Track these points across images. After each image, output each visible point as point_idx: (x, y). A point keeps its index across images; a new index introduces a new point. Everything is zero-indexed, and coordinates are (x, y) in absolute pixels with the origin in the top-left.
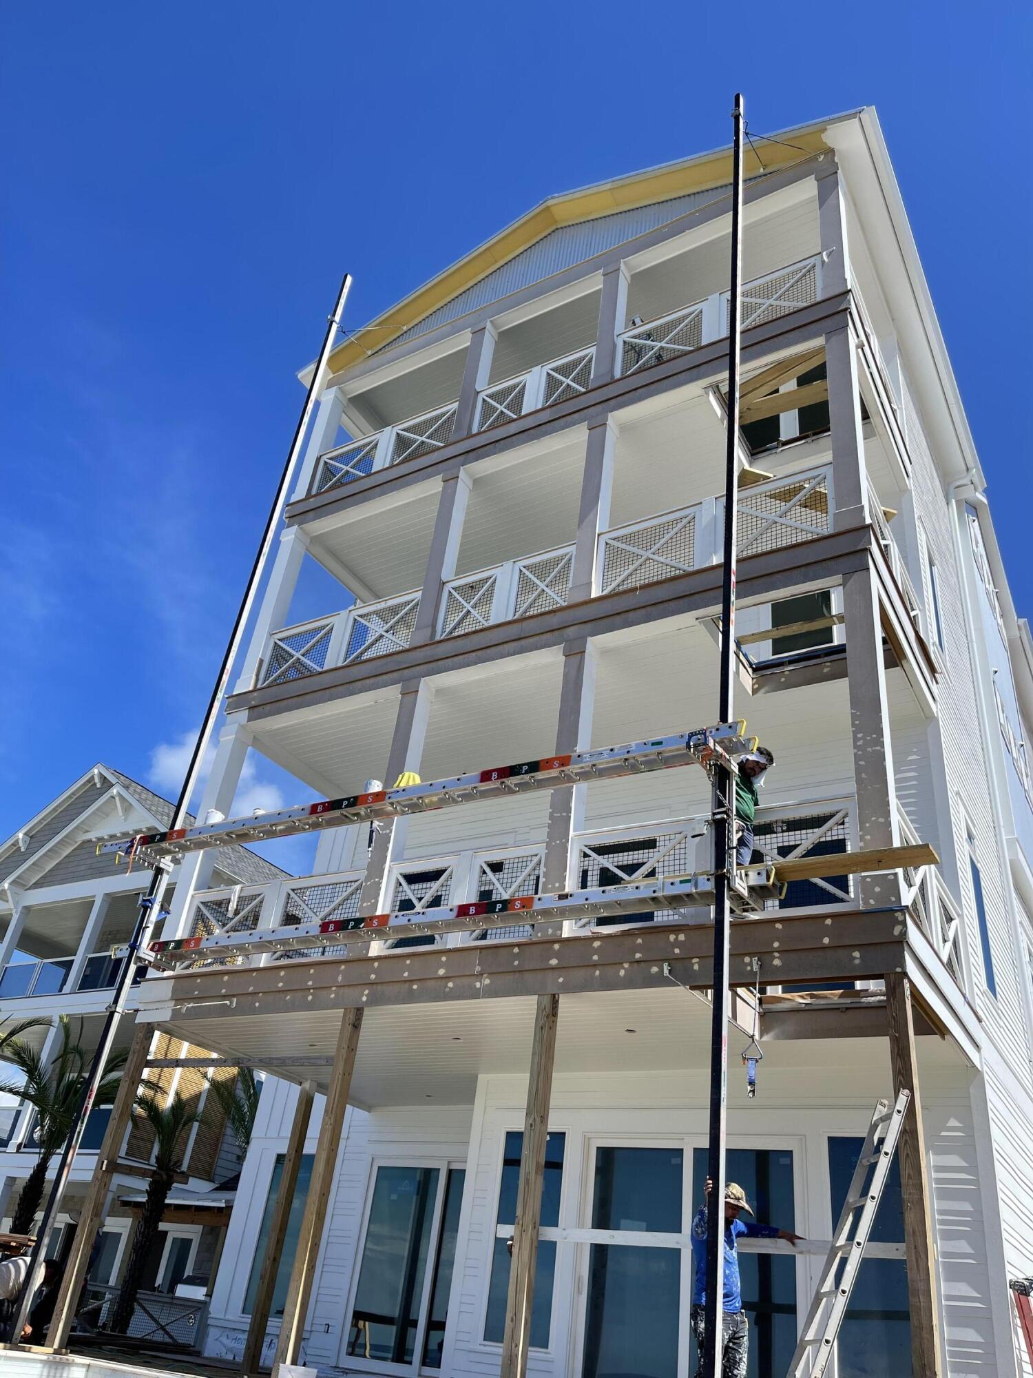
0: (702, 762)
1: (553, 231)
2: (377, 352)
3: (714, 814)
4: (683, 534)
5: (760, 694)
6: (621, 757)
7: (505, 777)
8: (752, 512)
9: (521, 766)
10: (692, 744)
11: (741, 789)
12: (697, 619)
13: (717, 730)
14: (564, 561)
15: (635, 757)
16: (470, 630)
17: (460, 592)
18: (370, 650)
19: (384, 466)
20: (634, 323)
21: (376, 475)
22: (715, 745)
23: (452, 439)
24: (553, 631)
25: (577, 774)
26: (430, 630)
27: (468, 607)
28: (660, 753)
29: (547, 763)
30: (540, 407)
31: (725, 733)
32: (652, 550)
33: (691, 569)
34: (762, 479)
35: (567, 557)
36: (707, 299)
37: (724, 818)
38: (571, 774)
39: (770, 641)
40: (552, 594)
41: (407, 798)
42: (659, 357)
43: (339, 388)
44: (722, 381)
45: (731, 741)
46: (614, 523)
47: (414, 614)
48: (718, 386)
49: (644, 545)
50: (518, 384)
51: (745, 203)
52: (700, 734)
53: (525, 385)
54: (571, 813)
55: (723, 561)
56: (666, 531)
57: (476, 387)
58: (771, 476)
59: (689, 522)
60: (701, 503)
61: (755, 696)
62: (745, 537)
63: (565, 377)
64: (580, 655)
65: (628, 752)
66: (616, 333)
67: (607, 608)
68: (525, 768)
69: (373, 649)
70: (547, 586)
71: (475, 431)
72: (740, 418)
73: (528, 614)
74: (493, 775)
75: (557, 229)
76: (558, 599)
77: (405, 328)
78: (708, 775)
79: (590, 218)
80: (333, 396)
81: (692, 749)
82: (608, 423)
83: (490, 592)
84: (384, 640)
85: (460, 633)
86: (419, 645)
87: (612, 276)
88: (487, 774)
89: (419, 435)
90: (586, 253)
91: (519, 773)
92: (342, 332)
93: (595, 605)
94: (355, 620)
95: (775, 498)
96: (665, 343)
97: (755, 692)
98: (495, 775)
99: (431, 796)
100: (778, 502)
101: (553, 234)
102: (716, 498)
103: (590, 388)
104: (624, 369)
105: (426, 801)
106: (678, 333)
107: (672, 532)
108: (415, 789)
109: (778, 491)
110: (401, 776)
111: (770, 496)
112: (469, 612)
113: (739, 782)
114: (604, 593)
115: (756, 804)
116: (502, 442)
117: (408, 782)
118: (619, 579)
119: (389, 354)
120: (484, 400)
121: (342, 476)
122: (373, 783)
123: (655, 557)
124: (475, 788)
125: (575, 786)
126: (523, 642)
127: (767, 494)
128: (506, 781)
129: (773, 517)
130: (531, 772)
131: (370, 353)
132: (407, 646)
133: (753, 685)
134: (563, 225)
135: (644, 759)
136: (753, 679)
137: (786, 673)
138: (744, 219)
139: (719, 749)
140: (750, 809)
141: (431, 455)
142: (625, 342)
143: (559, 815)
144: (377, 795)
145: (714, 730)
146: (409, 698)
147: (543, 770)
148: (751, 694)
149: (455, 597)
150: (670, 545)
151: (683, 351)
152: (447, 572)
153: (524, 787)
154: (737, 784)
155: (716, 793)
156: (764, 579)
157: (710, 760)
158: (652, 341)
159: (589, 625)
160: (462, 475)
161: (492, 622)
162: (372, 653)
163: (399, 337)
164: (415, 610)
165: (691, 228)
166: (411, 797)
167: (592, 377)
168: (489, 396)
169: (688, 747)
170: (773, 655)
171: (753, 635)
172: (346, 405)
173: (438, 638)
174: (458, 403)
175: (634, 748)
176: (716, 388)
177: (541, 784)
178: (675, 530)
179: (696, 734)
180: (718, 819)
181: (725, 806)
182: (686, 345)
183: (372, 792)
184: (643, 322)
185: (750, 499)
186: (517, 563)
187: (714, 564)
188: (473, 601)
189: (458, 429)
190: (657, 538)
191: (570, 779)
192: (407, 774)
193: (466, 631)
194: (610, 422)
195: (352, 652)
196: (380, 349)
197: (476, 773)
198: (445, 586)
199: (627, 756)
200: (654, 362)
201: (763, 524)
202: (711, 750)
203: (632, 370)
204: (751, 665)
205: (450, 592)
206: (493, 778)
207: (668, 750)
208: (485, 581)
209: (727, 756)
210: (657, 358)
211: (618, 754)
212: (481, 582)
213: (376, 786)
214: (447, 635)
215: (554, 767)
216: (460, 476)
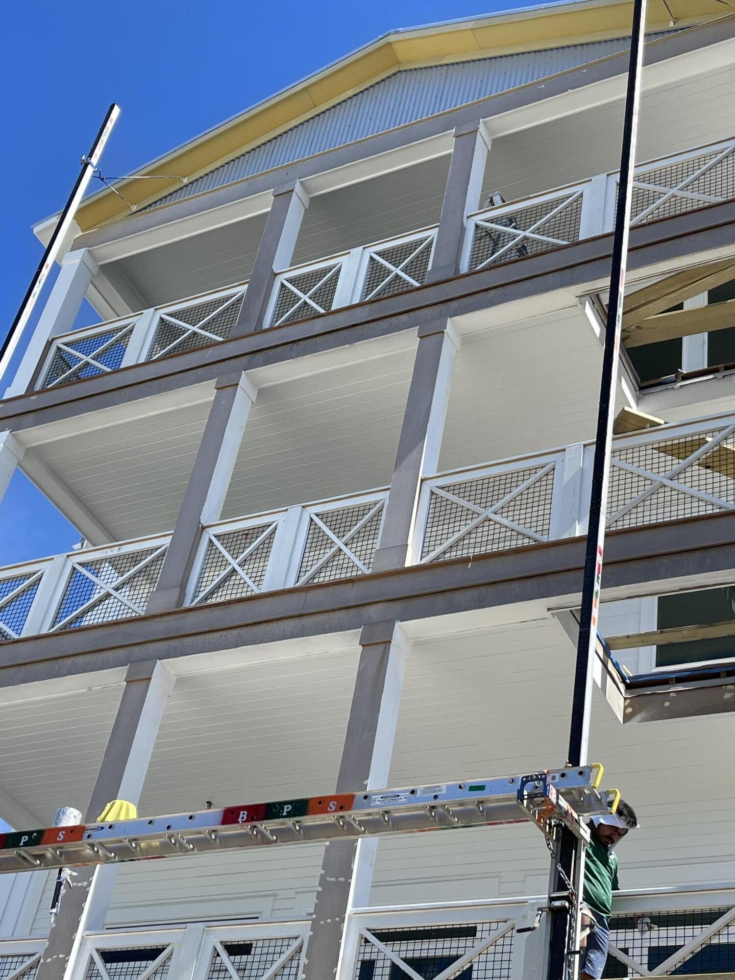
0: (539, 820)
1: (394, 74)
2: (145, 208)
3: (552, 899)
4: (537, 489)
5: (634, 722)
6: (426, 803)
7: (257, 820)
8: (633, 468)
9: (282, 804)
10: (525, 793)
11: (593, 862)
12: (549, 609)
13: (563, 775)
14: (372, 512)
15: (445, 805)
16: (233, 597)
17: (225, 541)
18: (90, 614)
19: (138, 360)
20: (492, 202)
21: (125, 372)
22: (558, 798)
23: (234, 333)
24: (348, 608)
25: (361, 823)
26: (177, 592)
27: (234, 564)
28: (482, 802)
29: (320, 803)
30: (356, 301)
31: (573, 782)
32: (494, 508)
33: (544, 539)
34: (648, 425)
35: (378, 506)
36: (591, 180)
37: (565, 907)
38: (353, 823)
39: (654, 648)
40: (352, 556)
41: (115, 839)
42: (522, 249)
43: (89, 251)
44: (603, 290)
45: (581, 793)
46: (444, 465)
47: (158, 567)
48: (598, 296)
49: (484, 500)
50: (330, 269)
51: (645, 64)
52: (537, 779)
53: (339, 271)
54: (351, 878)
55: (587, 533)
56: (514, 484)
57: (273, 267)
58: (662, 422)
59: (547, 475)
60: (564, 450)
61: (627, 724)
62: (621, 503)
63: (394, 265)
64: (383, 646)
65: (436, 797)
66: (467, 213)
67: (424, 583)
68: (287, 808)
69: (94, 613)
70: (346, 545)
71: (266, 324)
72: (623, 340)
73: (316, 581)
74: (241, 816)
75: (400, 72)
76: (360, 564)
77: (185, 181)
78: (547, 840)
79: (443, 62)
80: (80, 260)
81: (525, 802)
82: (445, 331)
83: (266, 546)
84: (111, 601)
85: (219, 600)
86: (160, 612)
87: (466, 140)
88: (233, 813)
89: (190, 324)
90: (434, 106)
91: (278, 816)
92: (99, 177)
93: (409, 577)
94: (74, 569)
95: (665, 452)
96: (530, 232)
97: (627, 718)
98: (243, 815)
99: (151, 838)
100: (670, 458)
101: (394, 77)
102: (585, 446)
103: (426, 283)
104: (475, 260)
105: (143, 845)
106: (549, 221)
107: (523, 486)
108: (128, 825)
109: (670, 443)
110: (109, 805)
111: (658, 449)
112: (234, 571)
113: (591, 852)
114: (424, 561)
115: (615, 887)
116: (301, 343)
117: (119, 814)
118: (447, 544)
119: (161, 213)
120: (283, 285)
121: (80, 369)
122: (67, 813)
123: (498, 518)
124: (214, 831)
125: (360, 840)
126: (306, 621)
127: (655, 446)
128: (259, 826)
129: (661, 478)
130: (295, 816)
131: (134, 208)
132: (142, 612)
133: (625, 708)
134: (407, 68)
135: (459, 808)
136: (625, 699)
137: (672, 695)
138: (643, 84)
139: (563, 803)
140: (606, 895)
141: (203, 352)
142: (477, 226)
143: (334, 879)
144: (72, 831)
145: (558, 776)
146: (136, 688)
147: (312, 814)
148: (622, 721)
149: (217, 548)
150: (518, 503)
151: (554, 244)
152: (211, 511)
153: (285, 836)
154: (588, 855)
155: (556, 868)
156: (643, 563)
157: (550, 819)
158: (515, 228)
159: (398, 605)
160: (244, 381)
161: (265, 588)
162: (93, 617)
163: (176, 191)
164: (159, 562)
165: (575, 88)
166: (120, 838)
167: (429, 268)
168: (290, 281)
169: (520, 797)
170: (657, 666)
171: (628, 637)
172: (95, 274)
173: (187, 604)
174: (247, 286)
175: (444, 792)
176: (595, 298)
177: (309, 834)
178: (527, 483)
179: (532, 780)
180: (557, 907)
181: (568, 889)
182: (558, 238)
183: (64, 825)
184: (504, 202)
185: (631, 451)
186: (307, 508)
187: (577, 535)
188: (242, 556)
189: (244, 320)
190: (502, 491)
191: (350, 830)
192: (118, 802)
193: (228, 598)
194: (449, 329)
195: (64, 614)
196: (150, 205)
197: (217, 811)
198: (204, 531)
199: (434, 803)
200: (514, 255)
201: (647, 487)
202: (552, 804)
203: (483, 264)
204: (623, 680)
205: (211, 541)
206: (240, 820)
207: (493, 797)
208: (261, 530)
209: (575, 815)
210: (519, 250)
211: (421, 799)
212: (256, 531)
213: (72, 816)
214: (201, 601)
215: (329, 809)
216: (240, 383)
